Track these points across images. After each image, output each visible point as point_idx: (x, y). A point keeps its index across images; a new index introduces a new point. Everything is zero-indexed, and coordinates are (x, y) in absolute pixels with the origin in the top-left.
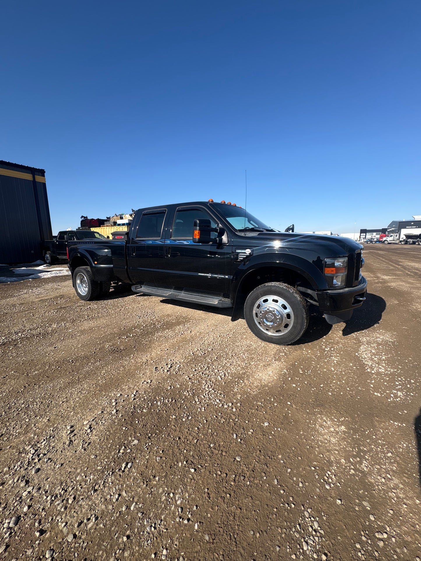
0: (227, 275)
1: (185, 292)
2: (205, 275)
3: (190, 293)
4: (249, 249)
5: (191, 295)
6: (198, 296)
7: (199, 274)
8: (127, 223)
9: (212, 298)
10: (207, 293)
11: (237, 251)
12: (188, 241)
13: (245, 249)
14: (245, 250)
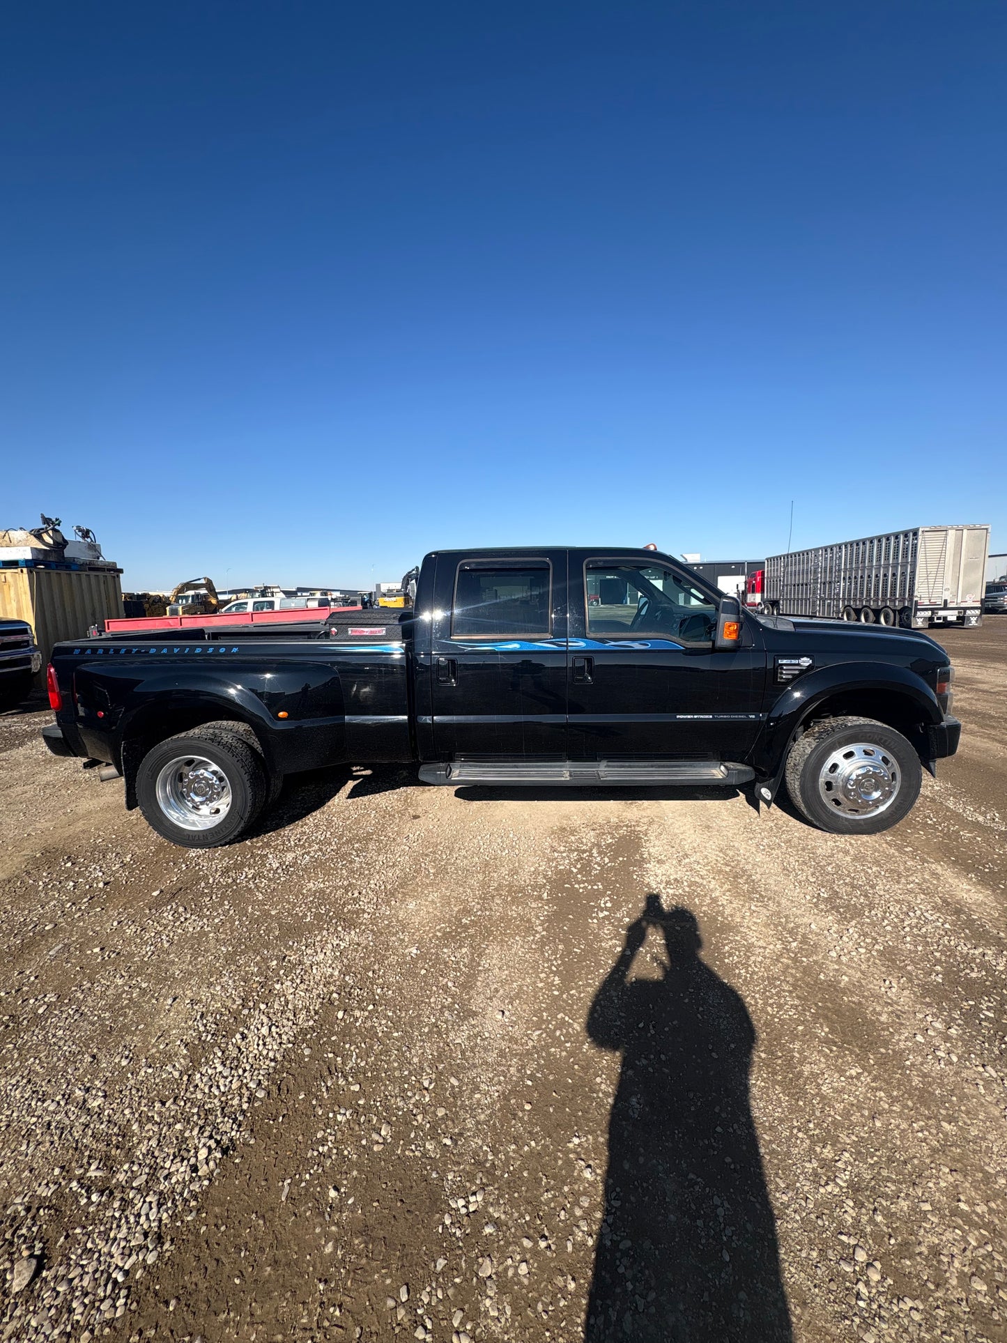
0: (752, 712)
1: (610, 764)
2: (696, 717)
3: (627, 764)
4: (807, 656)
5: (630, 767)
6: (652, 766)
7: (678, 717)
8: (27, 561)
9: (691, 766)
10: (686, 758)
11: (780, 662)
12: (643, 642)
13: (798, 657)
14: (799, 659)
